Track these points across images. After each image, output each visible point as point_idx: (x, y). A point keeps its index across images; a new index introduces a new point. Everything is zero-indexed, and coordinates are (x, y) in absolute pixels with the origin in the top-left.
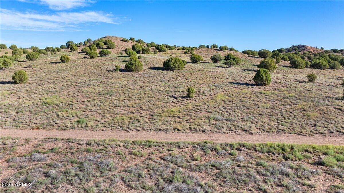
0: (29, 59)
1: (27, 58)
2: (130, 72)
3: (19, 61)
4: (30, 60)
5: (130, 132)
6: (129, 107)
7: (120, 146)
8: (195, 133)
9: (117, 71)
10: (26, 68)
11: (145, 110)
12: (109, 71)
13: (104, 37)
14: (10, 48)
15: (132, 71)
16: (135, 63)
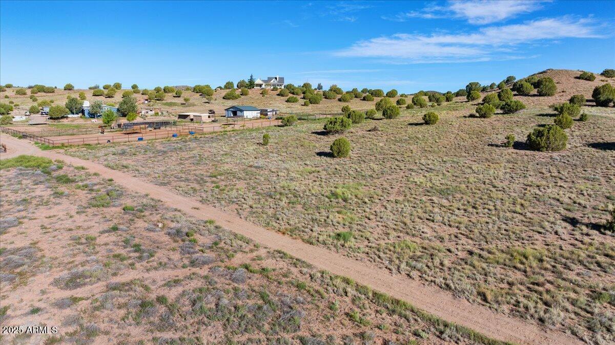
0: (386, 116)
1: (384, 114)
2: (534, 150)
3: (375, 118)
4: (387, 118)
5: (394, 275)
6: (450, 226)
7: (346, 295)
8: (518, 318)
9: (508, 147)
10: (370, 131)
11: (471, 239)
12: (492, 145)
13: (541, 73)
14: (387, 95)
15: (539, 150)
16: (548, 133)
